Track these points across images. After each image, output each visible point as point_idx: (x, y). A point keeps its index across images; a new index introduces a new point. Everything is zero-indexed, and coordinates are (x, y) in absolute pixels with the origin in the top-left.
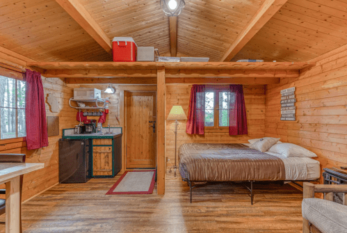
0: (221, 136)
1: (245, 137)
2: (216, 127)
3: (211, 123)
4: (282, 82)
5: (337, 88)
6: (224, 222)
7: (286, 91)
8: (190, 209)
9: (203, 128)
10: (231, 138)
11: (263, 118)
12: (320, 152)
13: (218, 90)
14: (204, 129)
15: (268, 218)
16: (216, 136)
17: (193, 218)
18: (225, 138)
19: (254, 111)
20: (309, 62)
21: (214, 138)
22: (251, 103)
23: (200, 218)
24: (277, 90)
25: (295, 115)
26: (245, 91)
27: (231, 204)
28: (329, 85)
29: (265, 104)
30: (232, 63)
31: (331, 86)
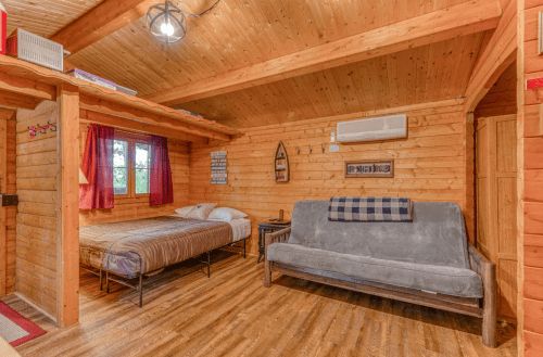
0: (138, 208)
1: (168, 207)
2: (130, 196)
3: (123, 190)
4: (211, 143)
5: (261, 158)
6: (202, 302)
7: (216, 154)
8: (150, 314)
9: (111, 198)
10: (152, 210)
11: (188, 181)
12: (250, 212)
13: (133, 140)
14: (113, 200)
15: (231, 281)
16: (131, 208)
17: (164, 318)
18: (144, 211)
19: (179, 172)
20: (241, 130)
21: (127, 212)
22: (174, 163)
23: (173, 313)
24: (206, 151)
25: (227, 179)
26: (169, 147)
27: (190, 286)
28: (256, 154)
29: (189, 165)
30: (172, 110)
31: (257, 155)
